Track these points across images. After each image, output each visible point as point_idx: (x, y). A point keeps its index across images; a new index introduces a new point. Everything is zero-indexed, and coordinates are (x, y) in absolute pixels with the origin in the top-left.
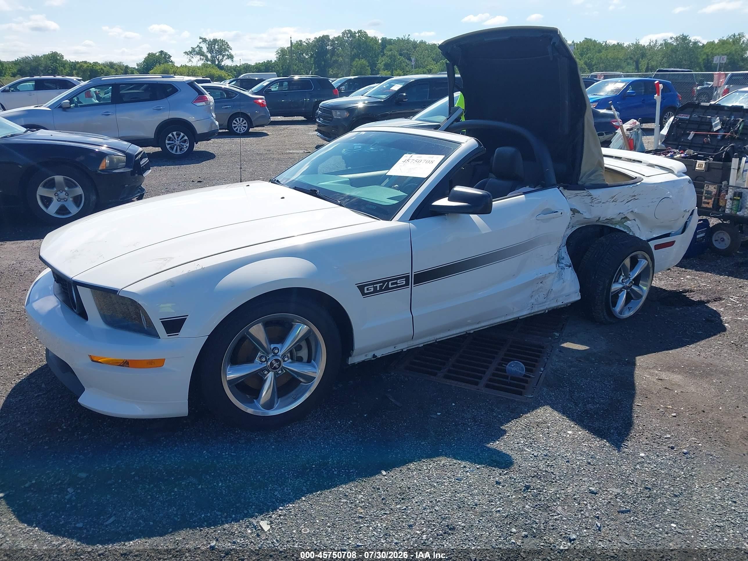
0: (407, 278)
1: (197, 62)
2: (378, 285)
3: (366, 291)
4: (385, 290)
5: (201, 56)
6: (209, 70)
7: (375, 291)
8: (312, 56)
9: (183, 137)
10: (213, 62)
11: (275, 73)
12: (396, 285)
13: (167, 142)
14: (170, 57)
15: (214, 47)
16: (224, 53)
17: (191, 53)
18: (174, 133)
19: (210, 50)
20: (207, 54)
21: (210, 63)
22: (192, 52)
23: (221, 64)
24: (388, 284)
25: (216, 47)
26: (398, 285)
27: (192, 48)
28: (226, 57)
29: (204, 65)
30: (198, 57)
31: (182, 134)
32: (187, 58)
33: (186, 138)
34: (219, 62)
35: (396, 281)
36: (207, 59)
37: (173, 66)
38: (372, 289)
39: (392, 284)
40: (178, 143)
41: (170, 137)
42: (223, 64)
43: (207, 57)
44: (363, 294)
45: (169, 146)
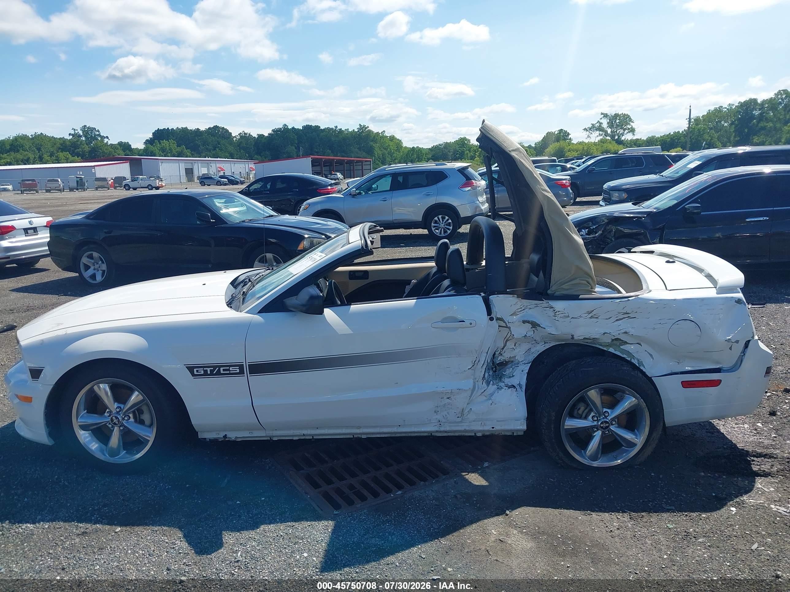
0: (241, 367)
1: (595, 137)
2: (209, 369)
3: (195, 373)
4: (215, 375)
5: (600, 131)
6: (605, 145)
7: (206, 374)
8: (732, 123)
9: (448, 220)
10: (612, 137)
11: (660, 147)
12: (229, 372)
13: (433, 224)
14: (569, 134)
15: (615, 122)
16: (625, 127)
17: (590, 129)
18: (439, 216)
19: (611, 125)
20: (607, 129)
21: (609, 138)
22: (593, 128)
23: (621, 139)
24: (219, 370)
25: (618, 121)
26: (231, 372)
27: (592, 124)
28: (627, 131)
29: (602, 141)
30: (598, 132)
31: (447, 218)
32: (586, 134)
33: (450, 221)
34: (619, 137)
35: (228, 368)
36: (606, 134)
37: (570, 144)
38: (202, 372)
39: (224, 370)
40: (442, 225)
41: (436, 220)
42: (623, 138)
43: (606, 132)
44: (193, 375)
45: (434, 228)
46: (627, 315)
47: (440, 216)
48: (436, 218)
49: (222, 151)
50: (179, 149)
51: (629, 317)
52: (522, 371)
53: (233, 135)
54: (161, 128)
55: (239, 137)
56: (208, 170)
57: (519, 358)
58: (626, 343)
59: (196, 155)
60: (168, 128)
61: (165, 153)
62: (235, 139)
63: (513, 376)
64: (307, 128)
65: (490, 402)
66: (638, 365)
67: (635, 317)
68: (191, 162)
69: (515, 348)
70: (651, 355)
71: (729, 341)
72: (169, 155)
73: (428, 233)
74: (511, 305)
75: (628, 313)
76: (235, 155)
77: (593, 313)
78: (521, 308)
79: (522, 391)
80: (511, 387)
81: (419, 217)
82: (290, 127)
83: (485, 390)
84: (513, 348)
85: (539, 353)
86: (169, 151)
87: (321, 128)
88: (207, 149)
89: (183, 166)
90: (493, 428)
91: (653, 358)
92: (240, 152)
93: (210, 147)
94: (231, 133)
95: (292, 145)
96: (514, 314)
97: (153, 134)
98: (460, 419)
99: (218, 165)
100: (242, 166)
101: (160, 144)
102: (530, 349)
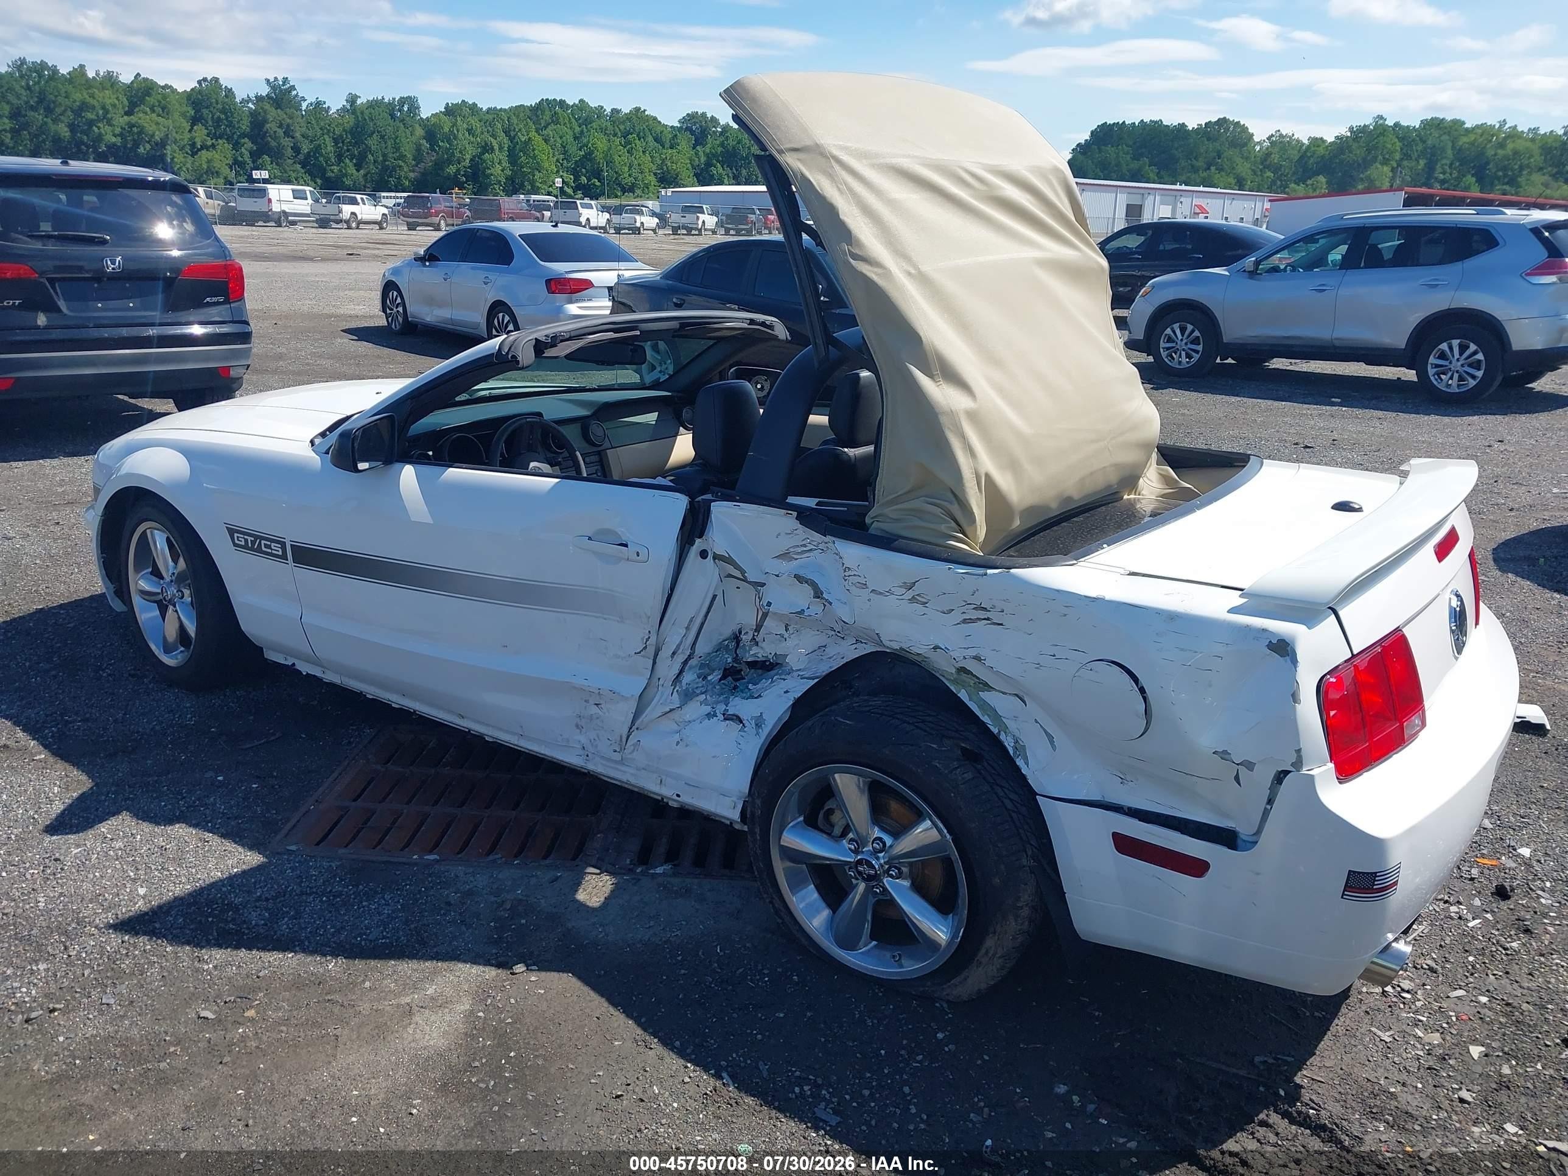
0: (285, 546)
2: (249, 539)
3: (236, 542)
4: (256, 550)
7: (246, 546)
9: (1474, 353)
12: (270, 551)
13: (1432, 360)
18: (1453, 340)
24: (260, 544)
26: (273, 552)
31: (1472, 347)
33: (1480, 356)
35: (271, 544)
38: (243, 543)
39: (265, 546)
40: (1457, 365)
41: (1443, 350)
45: (1435, 370)
46: (982, 614)
47: (1455, 343)
48: (1444, 346)
49: (1223, 173)
50: (1135, 165)
51: (988, 619)
52: (786, 692)
53: (1256, 139)
54: (1110, 121)
55: (1267, 144)
56: (1174, 211)
57: (792, 661)
58: (987, 687)
59: (1166, 179)
60: (1124, 122)
61: (1106, 172)
62: (1258, 148)
63: (760, 696)
64: (1434, 125)
65: (677, 737)
66: (1011, 753)
67: (1001, 624)
68: (1142, 191)
69: (786, 635)
70: (1051, 738)
71: (1223, 756)
72: (1114, 175)
73: (1415, 379)
74: (779, 534)
75: (985, 609)
76: (1249, 183)
77: (917, 589)
78: (805, 546)
79: (758, 733)
80: (732, 719)
81: (1398, 338)
82: (1390, 123)
83: (671, 710)
84: (782, 636)
85: (845, 661)
86: (1116, 168)
87: (1466, 126)
88: (1193, 166)
89: (1123, 200)
90: (678, 796)
91: (1054, 747)
92: (1261, 175)
93: (1200, 163)
94: (1253, 135)
95: (1382, 164)
96: (785, 556)
97: (1092, 132)
98: (617, 757)
99: (1196, 201)
100: (1248, 204)
101: (1100, 151)
102: (825, 646)
